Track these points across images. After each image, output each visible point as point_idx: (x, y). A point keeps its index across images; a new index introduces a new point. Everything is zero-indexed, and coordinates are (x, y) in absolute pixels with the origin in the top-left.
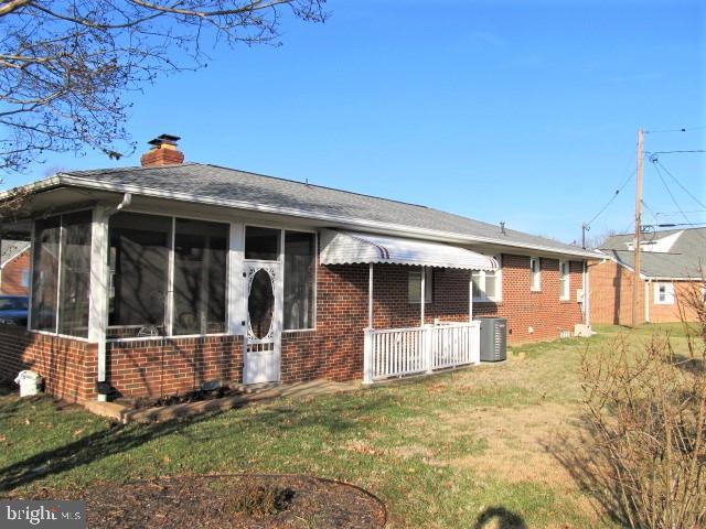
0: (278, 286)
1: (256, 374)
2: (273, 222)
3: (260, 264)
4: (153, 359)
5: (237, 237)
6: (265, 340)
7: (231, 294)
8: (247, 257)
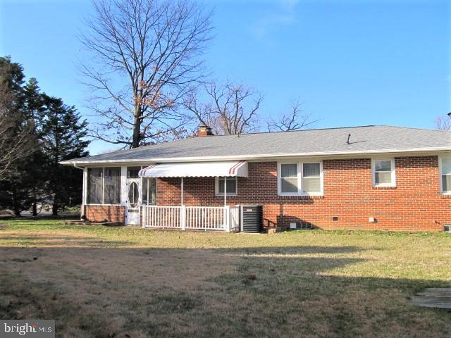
0: (140, 188)
1: (131, 220)
2: (137, 164)
3: (132, 180)
4: (96, 211)
5: (124, 171)
6: (135, 209)
7: (122, 191)
8: (127, 178)
